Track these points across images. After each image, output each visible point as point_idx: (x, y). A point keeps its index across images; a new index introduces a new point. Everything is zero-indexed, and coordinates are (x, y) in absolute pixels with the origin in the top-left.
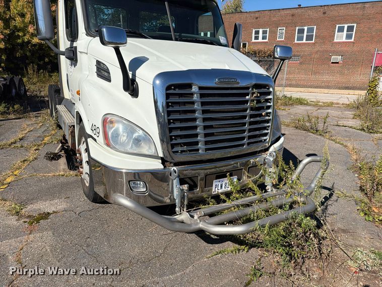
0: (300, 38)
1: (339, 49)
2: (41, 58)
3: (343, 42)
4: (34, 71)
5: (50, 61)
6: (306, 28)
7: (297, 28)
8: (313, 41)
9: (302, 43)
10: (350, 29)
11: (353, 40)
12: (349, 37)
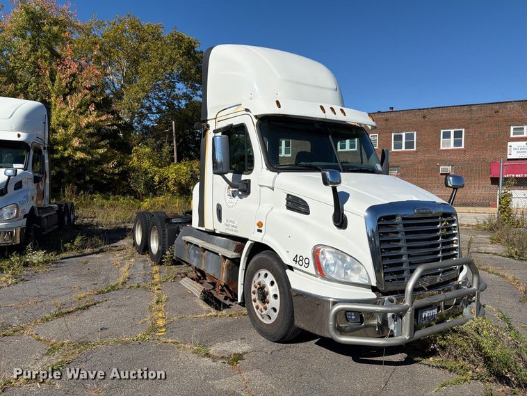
0: (398, 146)
1: (447, 157)
2: (80, 176)
3: (452, 150)
4: (73, 192)
5: (91, 179)
6: (404, 135)
7: (393, 134)
8: (415, 149)
9: (401, 152)
10: (458, 134)
11: (463, 147)
12: (457, 143)
